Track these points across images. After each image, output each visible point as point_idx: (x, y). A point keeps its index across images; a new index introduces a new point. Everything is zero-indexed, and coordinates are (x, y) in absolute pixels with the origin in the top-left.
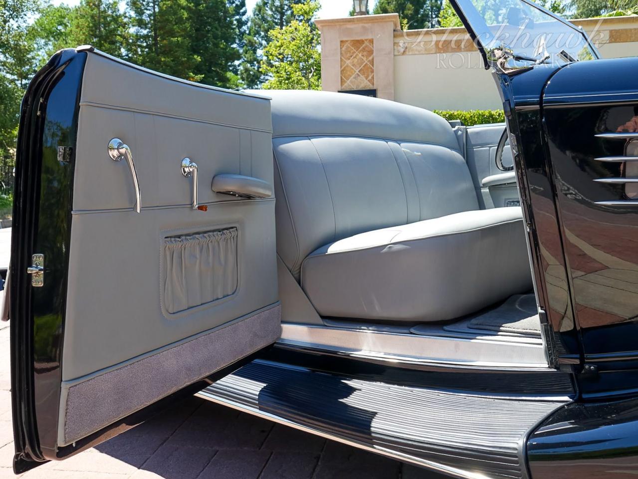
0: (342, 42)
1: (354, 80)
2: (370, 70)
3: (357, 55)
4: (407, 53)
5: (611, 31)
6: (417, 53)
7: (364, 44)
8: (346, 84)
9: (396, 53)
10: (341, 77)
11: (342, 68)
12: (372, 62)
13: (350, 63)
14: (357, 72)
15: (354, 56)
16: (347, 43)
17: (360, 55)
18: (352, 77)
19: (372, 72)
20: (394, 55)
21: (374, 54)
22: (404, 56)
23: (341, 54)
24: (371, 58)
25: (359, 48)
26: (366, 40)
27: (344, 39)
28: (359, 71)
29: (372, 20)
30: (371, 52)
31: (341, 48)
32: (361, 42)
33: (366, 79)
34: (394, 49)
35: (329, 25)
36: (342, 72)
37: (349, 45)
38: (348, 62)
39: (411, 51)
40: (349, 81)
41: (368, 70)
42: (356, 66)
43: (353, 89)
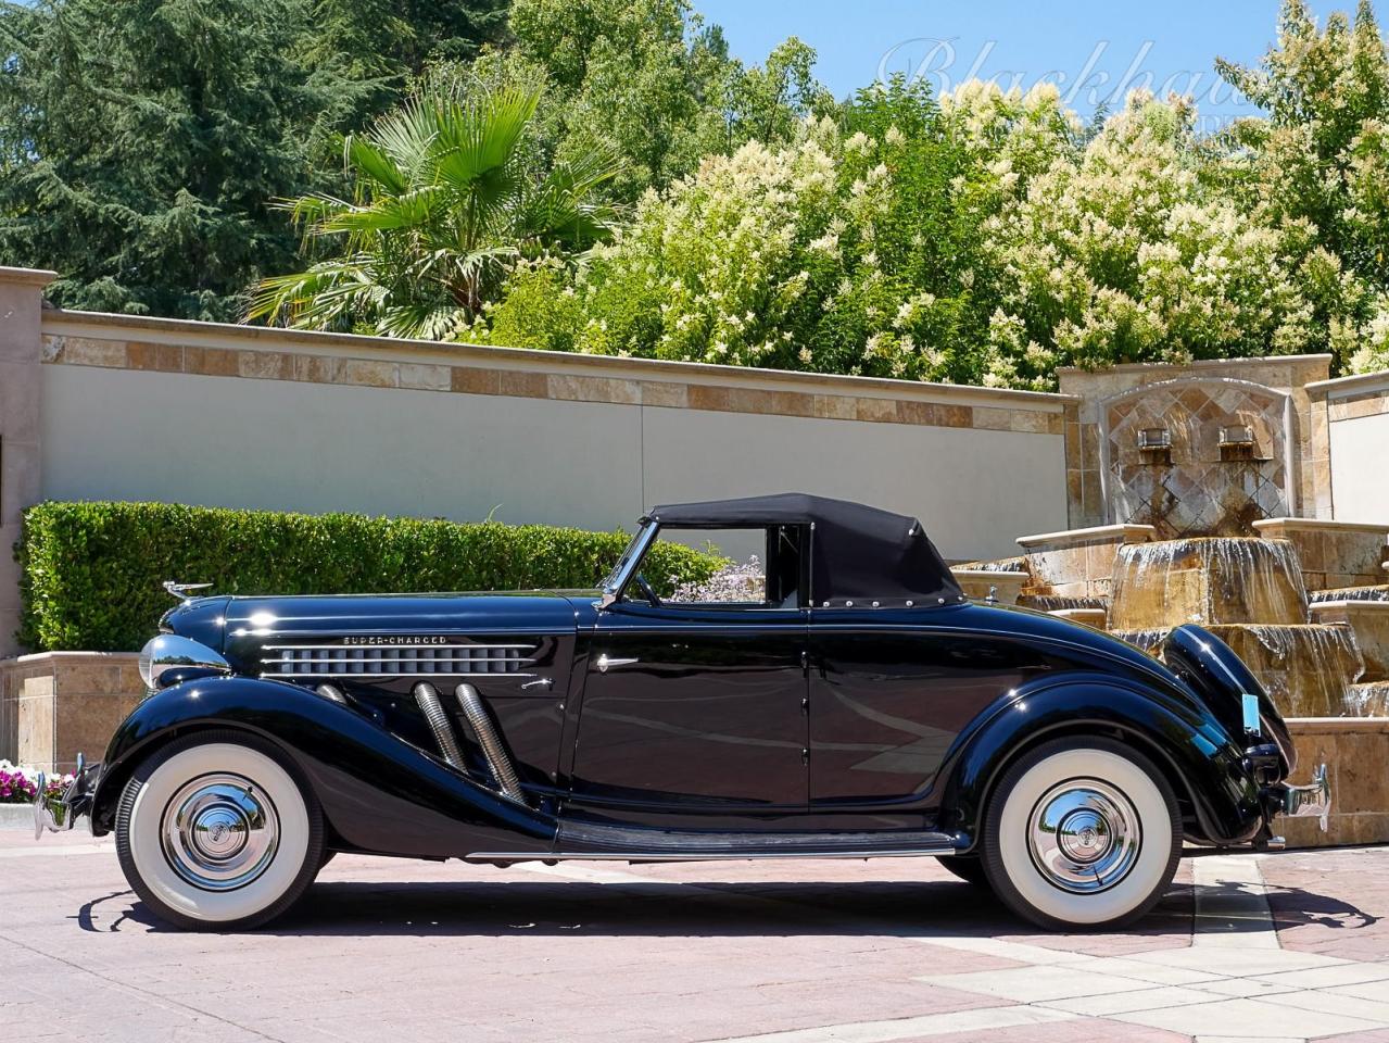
4: (65, 359)
5: (454, 369)
6: (86, 362)
9: (41, 357)
20: (40, 362)
22: (57, 367)
39: (72, 355)
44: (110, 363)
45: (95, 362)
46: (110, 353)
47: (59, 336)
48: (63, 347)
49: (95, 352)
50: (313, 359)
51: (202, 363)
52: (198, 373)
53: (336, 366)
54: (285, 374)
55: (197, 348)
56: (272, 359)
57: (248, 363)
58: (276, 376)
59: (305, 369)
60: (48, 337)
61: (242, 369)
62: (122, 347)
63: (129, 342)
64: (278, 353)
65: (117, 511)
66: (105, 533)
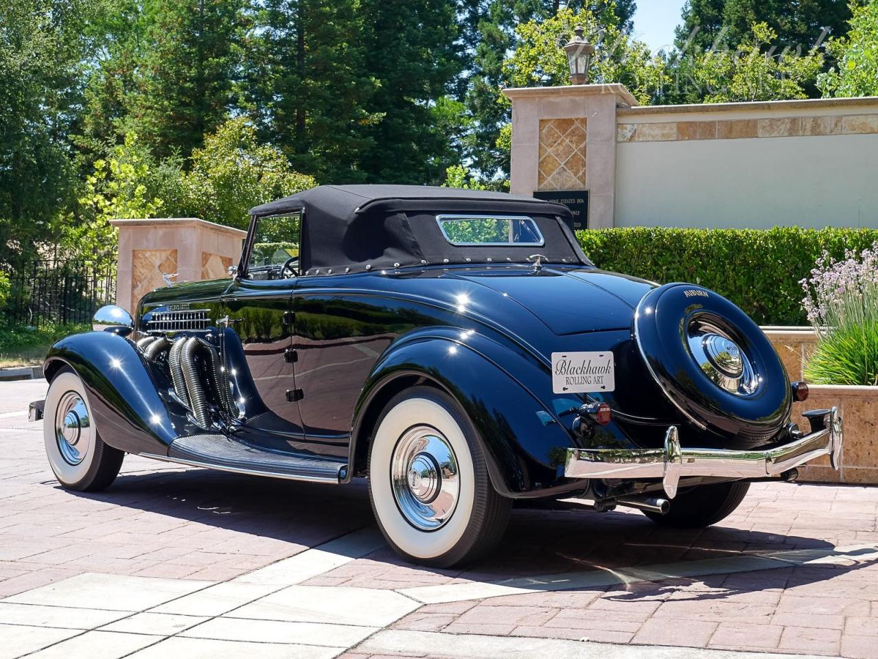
0: (542, 121)
1: (557, 176)
2: (581, 162)
3: (563, 140)
4: (636, 139)
6: (650, 139)
7: (573, 125)
8: (545, 182)
9: (620, 139)
10: (539, 172)
11: (541, 159)
12: (584, 151)
13: (554, 152)
14: (562, 164)
15: (559, 141)
16: (550, 123)
17: (567, 141)
18: (555, 172)
19: (584, 165)
20: (617, 142)
21: (587, 141)
22: (631, 143)
23: (540, 138)
24: (582, 146)
25: (567, 130)
26: (577, 119)
27: (546, 118)
28: (565, 164)
29: (585, 91)
30: (583, 137)
31: (540, 130)
32: (570, 122)
33: (575, 176)
34: (617, 133)
35: (524, 98)
36: (541, 164)
37: (552, 126)
38: (550, 150)
39: (641, 135)
40: (550, 177)
41: (577, 163)
42: (561, 157)
43: (556, 189)
44: (666, 138)
45: (656, 139)
46: (666, 132)
47: (633, 124)
48: (635, 131)
49: (657, 132)
50: (815, 119)
51: (730, 131)
52: (727, 138)
53: (833, 122)
54: (792, 132)
55: (727, 121)
56: (783, 123)
57: (765, 127)
58: (786, 134)
59: (809, 127)
60: (625, 126)
61: (760, 132)
62: (674, 127)
63: (679, 123)
64: (788, 118)
65: (611, 234)
66: (602, 248)
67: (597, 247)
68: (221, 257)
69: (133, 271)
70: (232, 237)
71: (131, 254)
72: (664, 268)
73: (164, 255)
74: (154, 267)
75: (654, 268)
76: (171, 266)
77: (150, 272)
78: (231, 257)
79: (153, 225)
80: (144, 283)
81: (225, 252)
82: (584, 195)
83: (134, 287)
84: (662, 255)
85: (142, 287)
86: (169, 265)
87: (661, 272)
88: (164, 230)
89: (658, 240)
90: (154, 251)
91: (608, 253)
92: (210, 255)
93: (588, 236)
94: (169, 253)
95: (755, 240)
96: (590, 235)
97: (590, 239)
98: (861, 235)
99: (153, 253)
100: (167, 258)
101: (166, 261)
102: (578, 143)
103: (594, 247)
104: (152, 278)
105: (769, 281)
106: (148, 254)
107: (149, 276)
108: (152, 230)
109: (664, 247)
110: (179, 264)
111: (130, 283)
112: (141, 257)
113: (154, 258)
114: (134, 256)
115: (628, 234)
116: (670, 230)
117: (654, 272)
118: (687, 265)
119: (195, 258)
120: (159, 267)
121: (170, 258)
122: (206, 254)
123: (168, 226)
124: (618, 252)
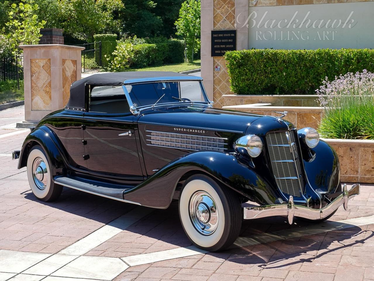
1: (222, 23)
3: (224, 6)
4: (258, 5)
6: (264, 5)
8: (217, 26)
9: (250, 5)
10: (214, 21)
11: (214, 15)
12: (234, 11)
13: (220, 12)
14: (224, 17)
15: (222, 7)
17: (226, 6)
18: (221, 22)
19: (234, 18)
20: (249, 7)
21: (235, 6)
22: (256, 7)
23: (214, 5)
24: (233, 9)
25: (226, 2)
28: (225, 18)
30: (233, 5)
31: (214, 2)
33: (230, 23)
34: (249, 2)
36: (214, 18)
38: (218, 11)
39: (260, 4)
40: (219, 24)
41: (231, 17)
42: (224, 14)
43: (222, 29)
44: (271, 5)
45: (267, 5)
46: (271, 2)
48: (257, 1)
49: (267, 2)
51: (301, 1)
52: (300, 4)
58: (326, 2)
65: (245, 53)
66: (241, 60)
67: (239, 59)
68: (71, 60)
69: (31, 69)
70: (76, 50)
71: (30, 61)
72: (269, 68)
73: (44, 61)
74: (40, 67)
75: (265, 68)
76: (48, 66)
77: (39, 69)
78: (76, 60)
79: (38, 47)
80: (36, 74)
81: (73, 57)
82: (234, 32)
83: (32, 76)
84: (268, 62)
85: (36, 75)
86: (47, 66)
87: (268, 70)
88: (44, 49)
89: (266, 56)
90: (40, 59)
91: (243, 62)
92: (66, 60)
93: (235, 54)
94: (47, 60)
95: (310, 55)
96: (235, 53)
97: (235, 55)
98: (358, 52)
99: (40, 60)
100: (46, 63)
101: (45, 64)
102: (231, 8)
103: (237, 59)
104: (40, 72)
105: (316, 74)
106: (37, 61)
107: (38, 71)
108: (39, 50)
109: (269, 59)
110: (52, 66)
111: (30, 74)
112: (34, 62)
113: (40, 62)
114: (31, 62)
115: (252, 53)
116: (271, 51)
117: (265, 70)
118: (280, 67)
119: (59, 62)
120: (43, 66)
121: (47, 62)
122: (64, 59)
123: (46, 48)
124: (248, 61)
